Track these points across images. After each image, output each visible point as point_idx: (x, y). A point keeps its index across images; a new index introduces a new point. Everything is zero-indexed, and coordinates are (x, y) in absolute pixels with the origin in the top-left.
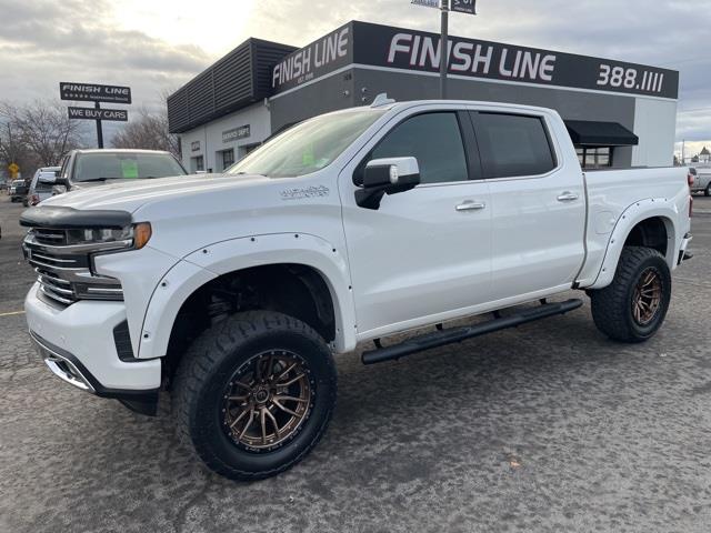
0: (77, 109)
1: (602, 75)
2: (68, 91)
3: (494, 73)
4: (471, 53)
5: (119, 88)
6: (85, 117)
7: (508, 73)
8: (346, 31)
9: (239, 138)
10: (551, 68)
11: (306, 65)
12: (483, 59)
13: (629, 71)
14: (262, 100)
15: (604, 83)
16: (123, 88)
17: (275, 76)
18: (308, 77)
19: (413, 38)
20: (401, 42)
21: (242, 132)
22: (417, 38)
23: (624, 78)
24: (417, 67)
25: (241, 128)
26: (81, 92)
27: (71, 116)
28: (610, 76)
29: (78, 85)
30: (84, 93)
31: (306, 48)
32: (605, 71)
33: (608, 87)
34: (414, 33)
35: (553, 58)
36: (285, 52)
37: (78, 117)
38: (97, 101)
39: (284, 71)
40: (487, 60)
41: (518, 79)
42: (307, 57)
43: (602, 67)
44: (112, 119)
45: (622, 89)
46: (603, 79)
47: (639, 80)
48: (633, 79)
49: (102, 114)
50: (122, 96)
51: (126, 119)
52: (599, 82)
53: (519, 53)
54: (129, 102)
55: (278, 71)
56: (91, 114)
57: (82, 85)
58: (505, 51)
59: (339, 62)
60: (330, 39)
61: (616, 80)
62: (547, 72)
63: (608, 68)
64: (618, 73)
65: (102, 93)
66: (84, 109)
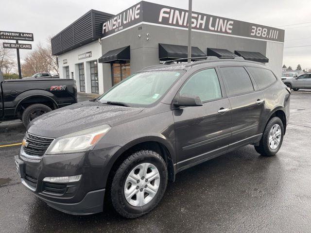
0: (7, 43)
1: (253, 31)
2: (3, 35)
3: (207, 28)
4: (197, 19)
5: (27, 34)
6: (11, 48)
7: (213, 29)
8: (139, 6)
9: (86, 57)
10: (231, 27)
11: (119, 23)
12: (202, 22)
13: (264, 29)
14: (98, 39)
15: (254, 34)
16: (29, 34)
17: (104, 28)
18: (120, 28)
19: (170, 10)
20: (165, 12)
21: (88, 55)
22: (172, 11)
23: (262, 32)
24: (172, 24)
25: (87, 53)
26: (9, 36)
27: (4, 47)
28: (256, 31)
29: (8, 32)
30: (11, 36)
31: (119, 14)
32: (254, 29)
33: (255, 36)
34: (171, 8)
35: (232, 22)
36: (108, 17)
37: (8, 47)
38: (17, 40)
39: (108, 26)
40: (204, 22)
41: (217, 31)
42: (119, 19)
43: (253, 27)
44: (24, 48)
45: (261, 37)
46: (253, 32)
47: (268, 34)
48: (266, 33)
49: (19, 46)
50: (29, 37)
51: (31, 49)
52: (252, 34)
53: (218, 19)
54: (33, 40)
55: (105, 26)
56: (14, 46)
57: (10, 32)
58: (211, 18)
59: (136, 21)
60: (131, 10)
61: (259, 33)
62: (229, 29)
63: (255, 28)
64: (259, 30)
65: (20, 36)
66: (11, 44)
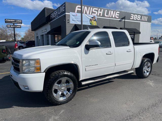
0: (9, 25)
1: (131, 17)
2: (7, 21)
3: (103, 16)
4: (97, 11)
5: (19, 20)
6: (11, 27)
7: (107, 16)
8: (64, 5)
9: (45, 32)
11: (57, 14)
12: (100, 12)
14: (48, 22)
15: (132, 19)
17: (51, 17)
18: (57, 17)
20: (78, 8)
23: (137, 17)
27: (7, 27)
28: (134, 17)
29: (9, 19)
30: (11, 21)
35: (119, 12)
41: (110, 17)
43: (132, 15)
45: (137, 20)
48: (139, 18)
49: (15, 26)
51: (21, 28)
53: (110, 11)
54: (22, 23)
58: (106, 10)
59: (63, 13)
60: (61, 7)
62: (117, 16)
64: (136, 16)
65: (15, 21)
66: (11, 25)
